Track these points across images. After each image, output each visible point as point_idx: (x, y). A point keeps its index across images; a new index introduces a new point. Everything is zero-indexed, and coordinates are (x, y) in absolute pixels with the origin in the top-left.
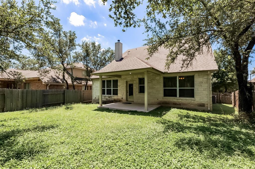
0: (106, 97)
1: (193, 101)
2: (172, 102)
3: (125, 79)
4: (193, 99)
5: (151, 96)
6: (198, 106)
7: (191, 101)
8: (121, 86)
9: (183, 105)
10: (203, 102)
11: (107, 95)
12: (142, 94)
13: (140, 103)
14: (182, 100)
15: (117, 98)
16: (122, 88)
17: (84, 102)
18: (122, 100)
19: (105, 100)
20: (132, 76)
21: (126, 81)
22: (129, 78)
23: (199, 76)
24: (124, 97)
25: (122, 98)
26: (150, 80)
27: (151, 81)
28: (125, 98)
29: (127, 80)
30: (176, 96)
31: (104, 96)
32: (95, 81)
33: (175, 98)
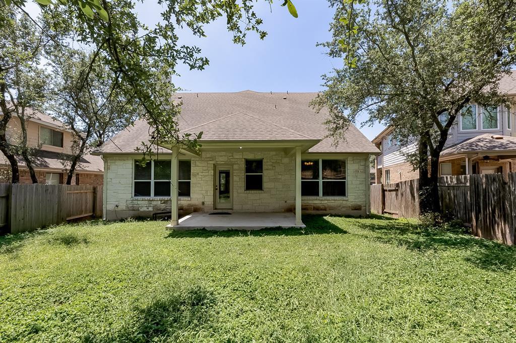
0: (154, 203)
1: (344, 202)
2: (311, 206)
3: (212, 158)
4: (344, 198)
5: (272, 196)
6: (352, 210)
7: (341, 202)
8: (200, 174)
9: (330, 210)
10: (359, 203)
11: (158, 198)
12: (253, 192)
13: (247, 211)
14: (329, 201)
15: (189, 202)
16: (203, 179)
17: (68, 219)
18: (202, 206)
19: (151, 209)
20: (230, 155)
21: (214, 164)
22: (222, 159)
23: (353, 160)
24: (209, 200)
25: (203, 203)
26: (271, 163)
27: (272, 165)
28: (210, 203)
29: (217, 161)
30: (317, 194)
31: (146, 199)
32: (113, 161)
33: (315, 197)
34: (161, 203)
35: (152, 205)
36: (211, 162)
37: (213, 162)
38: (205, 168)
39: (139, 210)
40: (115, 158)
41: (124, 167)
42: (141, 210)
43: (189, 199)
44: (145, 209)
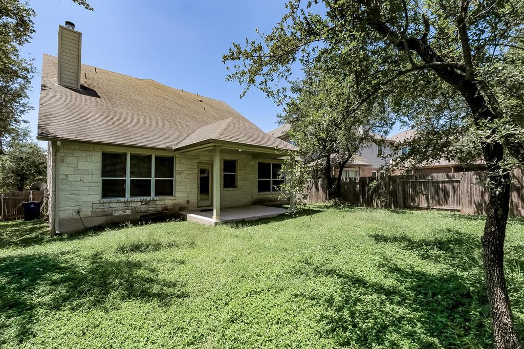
0: (133, 205)
3: (196, 157)
5: (243, 192)
8: (185, 172)
11: (138, 198)
12: (230, 189)
15: (173, 202)
16: (188, 177)
18: (186, 205)
19: (128, 212)
21: (198, 163)
22: (205, 158)
24: (194, 199)
25: (188, 202)
27: (243, 166)
29: (201, 160)
31: (123, 201)
32: (69, 151)
33: (268, 193)
34: (142, 205)
35: (130, 208)
36: (195, 161)
37: (197, 161)
38: (189, 166)
39: (112, 215)
40: (72, 147)
41: (89, 160)
42: (115, 214)
43: (174, 198)
44: (121, 213)
